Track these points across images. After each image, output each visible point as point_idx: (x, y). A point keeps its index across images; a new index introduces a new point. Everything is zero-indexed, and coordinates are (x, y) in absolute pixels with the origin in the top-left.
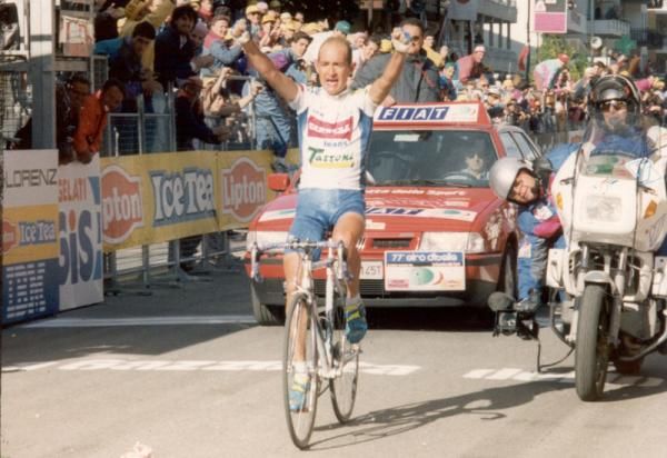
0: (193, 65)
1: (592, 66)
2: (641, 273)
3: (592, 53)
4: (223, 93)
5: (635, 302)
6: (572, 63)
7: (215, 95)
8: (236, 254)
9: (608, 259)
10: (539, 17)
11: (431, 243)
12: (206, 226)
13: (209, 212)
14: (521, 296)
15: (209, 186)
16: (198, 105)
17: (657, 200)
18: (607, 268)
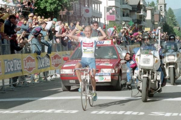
0: (15, 30)
1: (123, 29)
2: (155, 75)
3: (122, 26)
4: (23, 38)
5: (153, 81)
6: (117, 29)
7: (21, 39)
8: (28, 82)
9: (147, 72)
10: (108, 16)
11: (103, 71)
12: (19, 74)
13: (20, 70)
14: (128, 81)
15: (20, 63)
16: (16, 41)
17: (158, 59)
18: (147, 74)
